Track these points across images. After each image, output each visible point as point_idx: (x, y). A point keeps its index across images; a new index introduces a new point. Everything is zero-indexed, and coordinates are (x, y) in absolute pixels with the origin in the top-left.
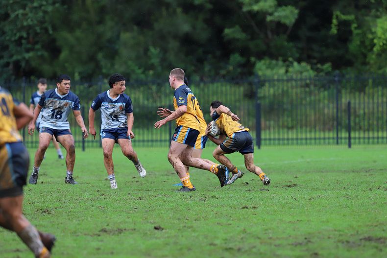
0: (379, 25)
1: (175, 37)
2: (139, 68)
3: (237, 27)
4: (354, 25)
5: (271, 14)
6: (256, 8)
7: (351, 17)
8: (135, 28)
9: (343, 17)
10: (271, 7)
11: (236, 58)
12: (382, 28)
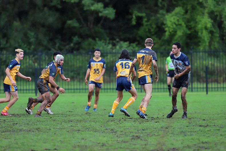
0: (168, 19)
1: (43, 26)
2: (24, 44)
3: (75, 20)
4: (145, 19)
5: (101, 12)
6: (93, 8)
7: (144, 15)
8: (18, 19)
9: (140, 14)
10: (101, 7)
11: (76, 39)
12: (171, 21)
